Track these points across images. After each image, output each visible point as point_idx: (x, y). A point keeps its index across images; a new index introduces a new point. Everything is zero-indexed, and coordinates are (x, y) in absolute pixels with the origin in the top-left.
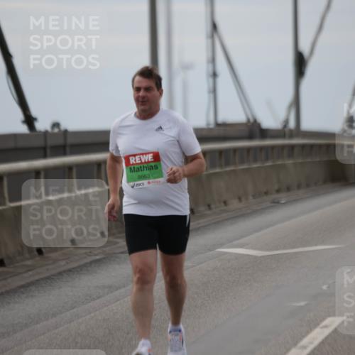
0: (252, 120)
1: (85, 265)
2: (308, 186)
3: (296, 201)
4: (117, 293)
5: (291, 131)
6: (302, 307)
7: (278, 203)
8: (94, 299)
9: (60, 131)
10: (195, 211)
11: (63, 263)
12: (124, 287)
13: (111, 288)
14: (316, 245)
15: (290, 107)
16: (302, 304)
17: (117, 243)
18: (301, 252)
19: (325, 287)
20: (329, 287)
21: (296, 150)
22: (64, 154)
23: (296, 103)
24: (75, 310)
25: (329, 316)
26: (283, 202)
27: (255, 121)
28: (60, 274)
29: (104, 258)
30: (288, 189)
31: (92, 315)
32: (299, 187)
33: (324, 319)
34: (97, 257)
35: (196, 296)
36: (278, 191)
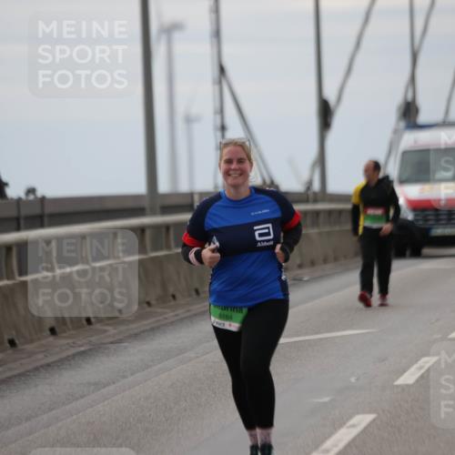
0: (268, 182)
1: (68, 358)
2: (336, 259)
3: (321, 277)
4: (104, 391)
5: (315, 194)
6: (325, 403)
7: (301, 280)
8: (77, 399)
9: (36, 198)
10: (200, 291)
11: (40, 356)
12: (114, 383)
13: (98, 385)
14: (344, 330)
15: (313, 166)
16: (326, 399)
17: (105, 331)
18: (326, 338)
19: (353, 380)
20: (357, 379)
21: (322, 217)
22: (42, 226)
23: (321, 161)
24: (54, 412)
25: (358, 413)
26: (305, 279)
27: (272, 182)
28: (37, 369)
29: (90, 350)
30: (313, 264)
31: (75, 417)
32: (325, 261)
33: (350, 417)
34: (82, 349)
35: (199, 392)
36: (300, 266)
